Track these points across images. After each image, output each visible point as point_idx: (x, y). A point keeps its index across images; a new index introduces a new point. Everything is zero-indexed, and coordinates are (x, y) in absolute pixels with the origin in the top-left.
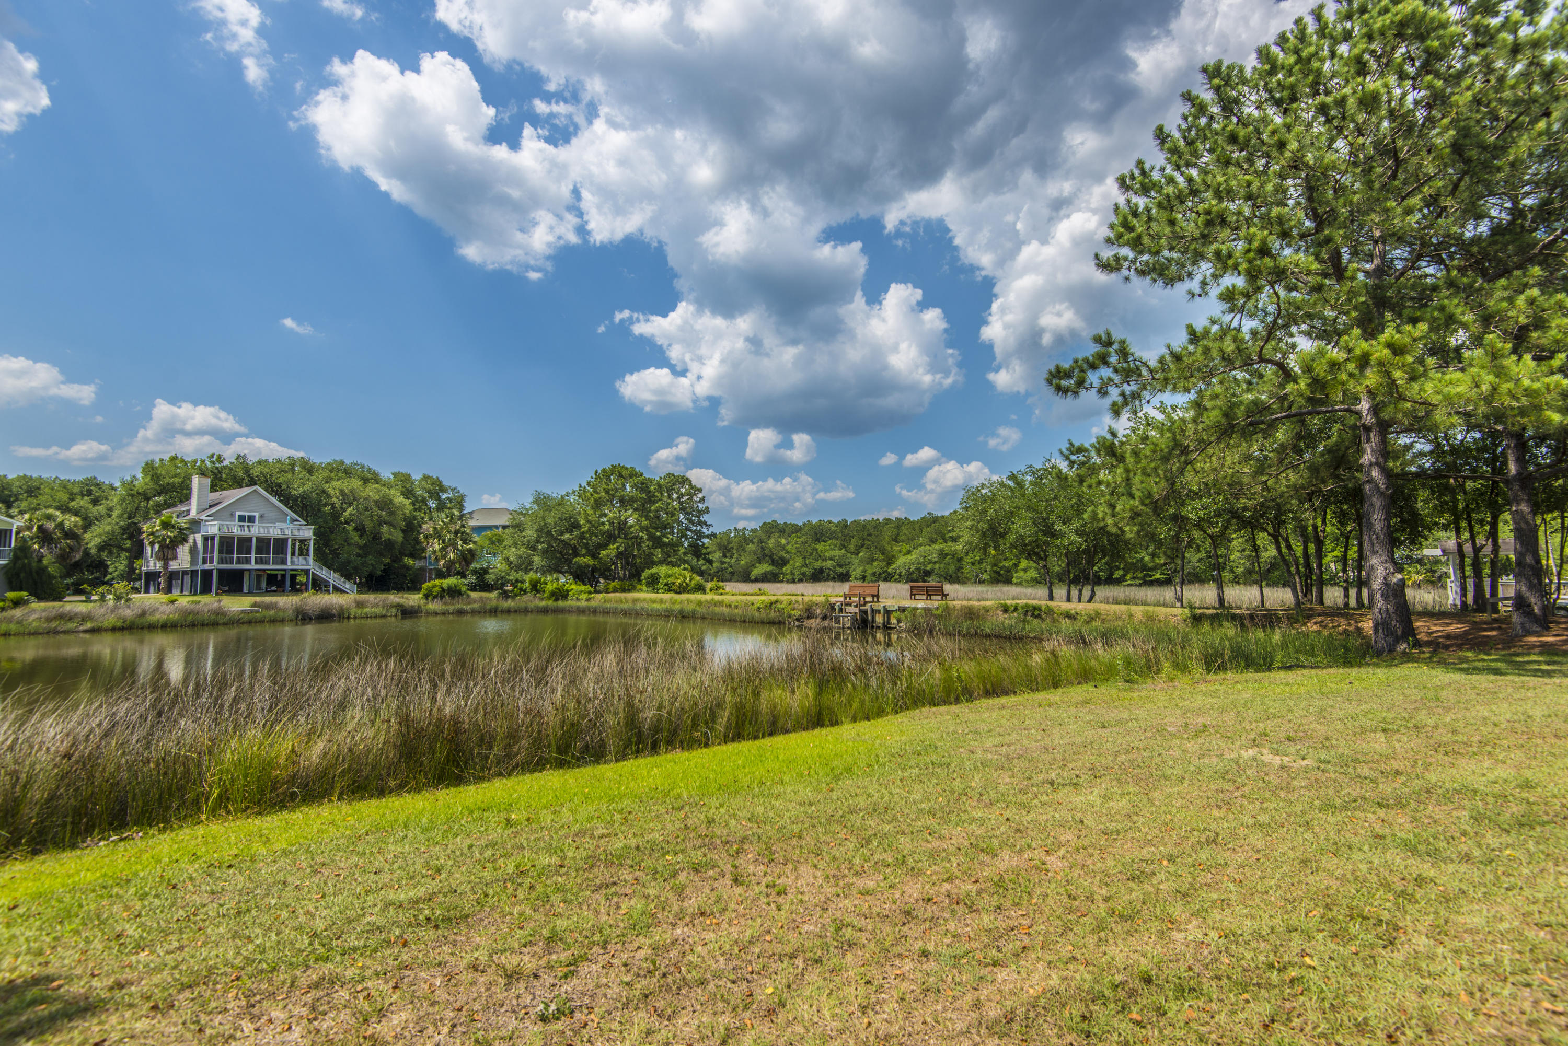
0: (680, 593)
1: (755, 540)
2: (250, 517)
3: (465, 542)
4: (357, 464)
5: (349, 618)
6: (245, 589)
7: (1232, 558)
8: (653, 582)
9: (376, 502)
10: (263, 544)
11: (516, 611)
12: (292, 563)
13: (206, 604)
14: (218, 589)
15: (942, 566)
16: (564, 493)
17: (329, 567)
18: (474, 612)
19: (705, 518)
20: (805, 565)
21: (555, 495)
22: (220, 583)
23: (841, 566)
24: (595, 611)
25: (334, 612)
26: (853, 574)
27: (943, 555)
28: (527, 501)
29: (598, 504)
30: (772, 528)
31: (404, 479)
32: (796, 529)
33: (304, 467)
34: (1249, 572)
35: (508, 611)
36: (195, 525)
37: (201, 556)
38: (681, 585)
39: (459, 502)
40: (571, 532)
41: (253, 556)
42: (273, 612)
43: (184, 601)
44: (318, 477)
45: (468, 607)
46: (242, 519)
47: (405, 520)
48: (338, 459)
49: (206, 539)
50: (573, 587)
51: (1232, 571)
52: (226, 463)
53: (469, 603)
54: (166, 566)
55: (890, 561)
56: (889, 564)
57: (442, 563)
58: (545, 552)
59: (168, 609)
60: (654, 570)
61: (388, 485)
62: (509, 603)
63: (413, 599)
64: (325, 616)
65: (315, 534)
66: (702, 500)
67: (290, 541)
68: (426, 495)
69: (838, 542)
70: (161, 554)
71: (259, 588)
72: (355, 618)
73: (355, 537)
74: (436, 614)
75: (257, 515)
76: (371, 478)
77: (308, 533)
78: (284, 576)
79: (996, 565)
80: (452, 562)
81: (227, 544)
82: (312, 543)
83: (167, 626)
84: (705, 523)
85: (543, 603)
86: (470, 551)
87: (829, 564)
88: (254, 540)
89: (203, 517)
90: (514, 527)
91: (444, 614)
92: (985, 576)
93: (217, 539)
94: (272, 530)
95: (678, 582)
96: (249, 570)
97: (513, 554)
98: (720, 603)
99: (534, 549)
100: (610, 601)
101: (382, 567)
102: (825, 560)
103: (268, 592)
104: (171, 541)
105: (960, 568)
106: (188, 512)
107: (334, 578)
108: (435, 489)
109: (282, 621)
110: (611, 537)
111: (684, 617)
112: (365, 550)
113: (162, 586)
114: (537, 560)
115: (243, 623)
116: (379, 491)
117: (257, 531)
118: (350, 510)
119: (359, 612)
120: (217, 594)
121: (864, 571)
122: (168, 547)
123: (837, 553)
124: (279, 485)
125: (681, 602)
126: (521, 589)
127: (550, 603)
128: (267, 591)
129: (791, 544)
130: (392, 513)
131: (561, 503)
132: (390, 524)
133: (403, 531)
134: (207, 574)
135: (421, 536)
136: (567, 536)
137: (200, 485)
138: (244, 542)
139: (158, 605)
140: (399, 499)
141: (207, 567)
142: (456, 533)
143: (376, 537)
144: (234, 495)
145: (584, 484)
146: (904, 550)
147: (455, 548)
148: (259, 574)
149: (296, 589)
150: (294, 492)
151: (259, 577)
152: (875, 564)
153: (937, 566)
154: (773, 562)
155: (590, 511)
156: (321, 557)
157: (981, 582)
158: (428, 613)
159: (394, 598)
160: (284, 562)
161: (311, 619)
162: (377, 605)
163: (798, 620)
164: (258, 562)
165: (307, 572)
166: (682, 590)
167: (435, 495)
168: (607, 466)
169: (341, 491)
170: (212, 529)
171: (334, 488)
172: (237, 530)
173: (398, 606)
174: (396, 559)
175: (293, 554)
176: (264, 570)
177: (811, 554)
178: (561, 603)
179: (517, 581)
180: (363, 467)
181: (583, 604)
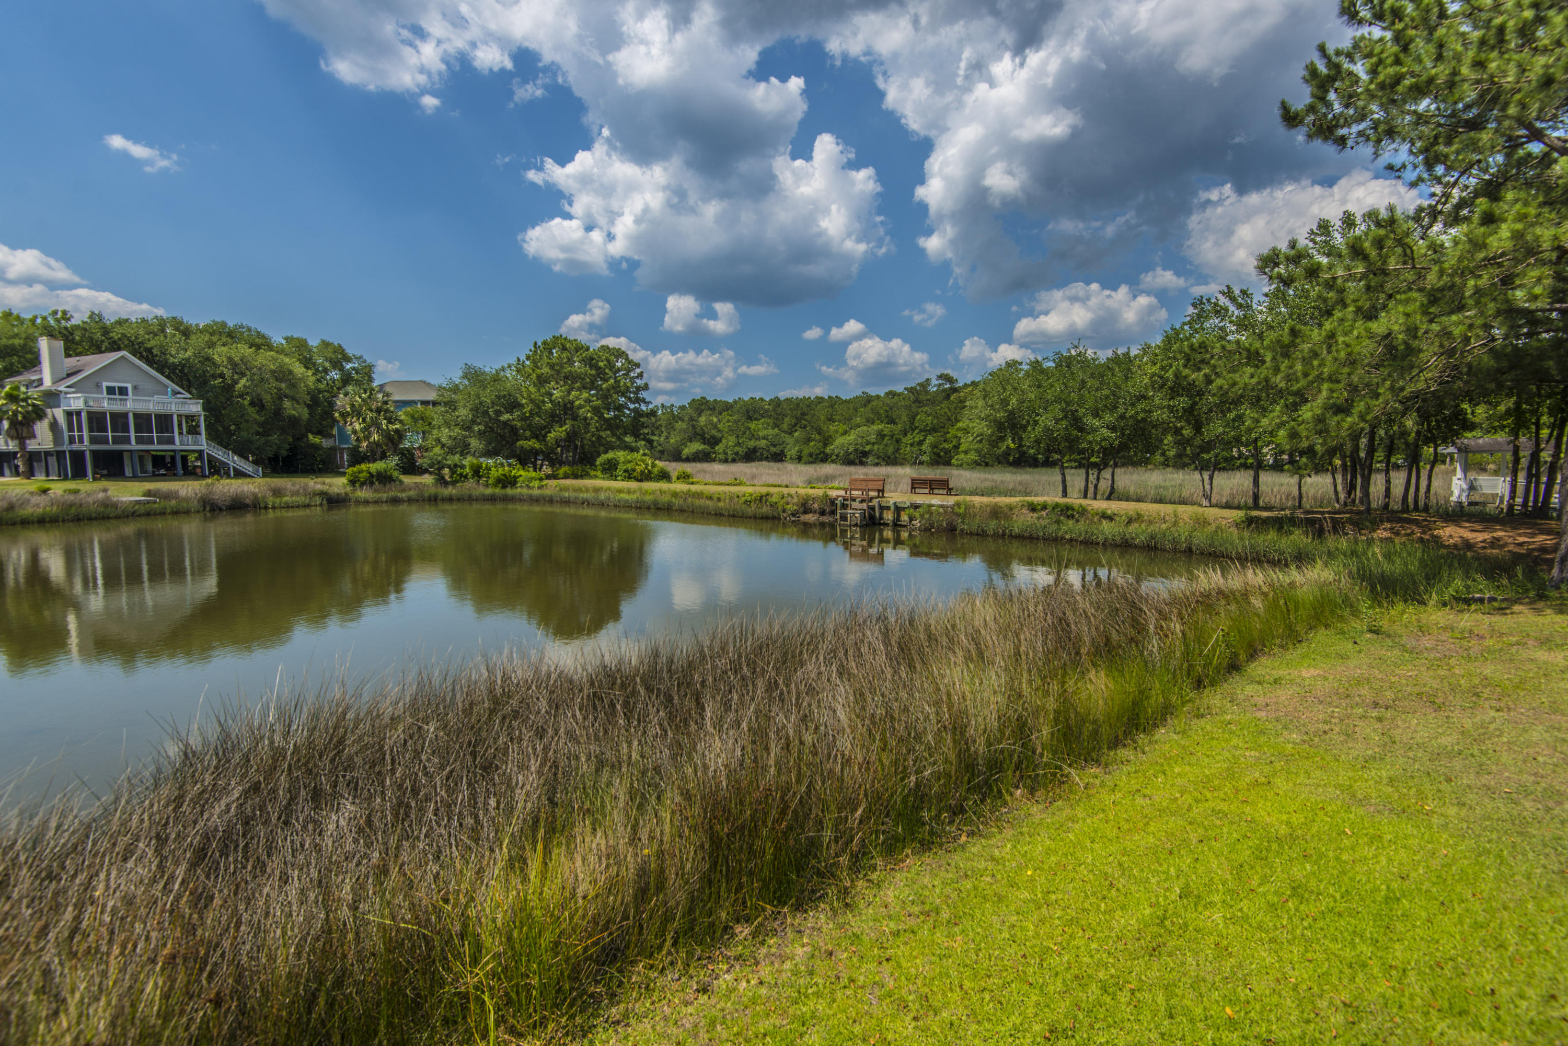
0: (641, 481)
1: (686, 418)
2: (120, 389)
3: (390, 421)
4: (242, 327)
5: (266, 508)
6: (128, 472)
7: (1166, 442)
8: (610, 469)
9: (273, 372)
10: (143, 421)
11: (459, 500)
12: (181, 442)
13: (89, 495)
14: (94, 473)
15: (881, 447)
16: (498, 366)
17: (225, 445)
18: (410, 500)
19: (643, 394)
20: (738, 444)
21: (487, 370)
22: (96, 466)
23: (775, 446)
24: (551, 501)
25: (248, 501)
26: (789, 454)
27: (881, 435)
28: (456, 376)
29: (542, 381)
30: (701, 405)
31: (300, 347)
32: (727, 407)
33: (177, 329)
34: (1179, 456)
35: (450, 499)
36: (52, 398)
37: (66, 434)
38: (642, 472)
39: (367, 372)
40: (511, 412)
41: (133, 435)
42: (173, 502)
43: (59, 488)
44: (198, 341)
45: (403, 495)
46: (111, 391)
47: (308, 394)
48: (218, 319)
49: (69, 414)
50: (522, 473)
51: (1163, 454)
52: (74, 322)
53: (404, 491)
54: (22, 445)
55: (827, 441)
56: (825, 445)
57: (365, 444)
58: (481, 434)
59: (41, 500)
60: (610, 455)
61: (281, 351)
62: (450, 491)
63: (337, 484)
64: (237, 506)
65: (204, 410)
66: (641, 375)
67: (175, 418)
68: (327, 365)
69: (771, 421)
70: (13, 432)
71: (143, 471)
72: (274, 508)
73: (252, 412)
74: (366, 502)
75: (129, 386)
76: (260, 343)
77: (195, 407)
78: (173, 458)
79: (936, 447)
80: (377, 444)
81: (97, 420)
82: (202, 418)
83: (43, 522)
84: (644, 401)
85: (489, 491)
86: (397, 431)
87: (763, 443)
88: (131, 416)
89: (62, 388)
90: (446, 404)
91: (376, 502)
92: (925, 458)
93: (84, 415)
94: (152, 405)
95: (639, 469)
96: (130, 451)
97: (445, 434)
98: (699, 495)
99: (468, 428)
100: (566, 489)
101: (288, 447)
102: (758, 439)
103: (155, 477)
104: (24, 417)
105: (898, 449)
106: (40, 382)
107: (234, 461)
108: (339, 357)
109: (187, 512)
110: (555, 418)
111: (659, 509)
112: (266, 429)
113: (21, 469)
114: (475, 443)
115: (139, 516)
116: (274, 359)
117: (131, 405)
118: (243, 381)
119: (278, 501)
120: (94, 479)
121: (801, 451)
122: (21, 423)
123: (771, 432)
124: (149, 350)
125: (653, 493)
126: (461, 475)
127: (498, 491)
128: (154, 475)
129: (725, 422)
130: (293, 386)
131: (496, 379)
132: (293, 399)
133: (308, 406)
134: (78, 457)
135: (337, 415)
136: (506, 417)
137: (51, 351)
138: (120, 419)
139: (27, 496)
140: (299, 369)
141: (76, 447)
142: (379, 411)
143: (278, 412)
144: (95, 362)
145: (523, 358)
146: (841, 430)
147: (379, 427)
148: (142, 455)
149: (190, 473)
150: (172, 360)
151: (141, 458)
152: (812, 444)
153: (876, 447)
154: (704, 441)
155: (532, 389)
156: (214, 436)
157: (921, 463)
158: (358, 502)
159: (315, 483)
160: (171, 441)
161: (221, 509)
162: (297, 493)
163: (794, 515)
164: (139, 441)
165: (201, 452)
166: (646, 476)
167: (337, 365)
168: (549, 337)
169: (230, 359)
170: (76, 402)
171: (220, 354)
172: (107, 405)
173: (322, 494)
174: (302, 437)
175: (181, 433)
176: (148, 451)
177: (744, 433)
178: (509, 491)
179: (456, 466)
180: (249, 329)
181: (536, 492)
